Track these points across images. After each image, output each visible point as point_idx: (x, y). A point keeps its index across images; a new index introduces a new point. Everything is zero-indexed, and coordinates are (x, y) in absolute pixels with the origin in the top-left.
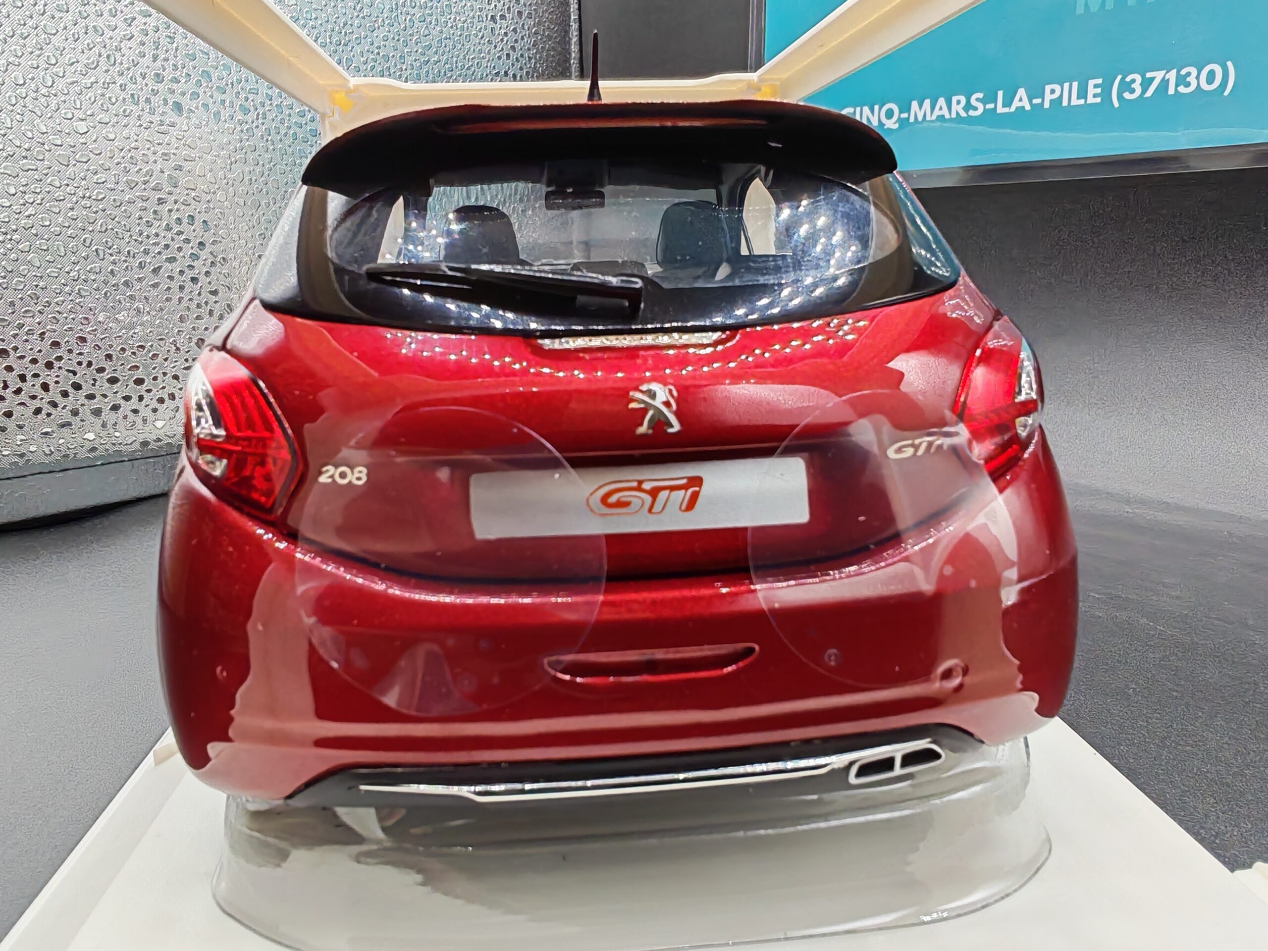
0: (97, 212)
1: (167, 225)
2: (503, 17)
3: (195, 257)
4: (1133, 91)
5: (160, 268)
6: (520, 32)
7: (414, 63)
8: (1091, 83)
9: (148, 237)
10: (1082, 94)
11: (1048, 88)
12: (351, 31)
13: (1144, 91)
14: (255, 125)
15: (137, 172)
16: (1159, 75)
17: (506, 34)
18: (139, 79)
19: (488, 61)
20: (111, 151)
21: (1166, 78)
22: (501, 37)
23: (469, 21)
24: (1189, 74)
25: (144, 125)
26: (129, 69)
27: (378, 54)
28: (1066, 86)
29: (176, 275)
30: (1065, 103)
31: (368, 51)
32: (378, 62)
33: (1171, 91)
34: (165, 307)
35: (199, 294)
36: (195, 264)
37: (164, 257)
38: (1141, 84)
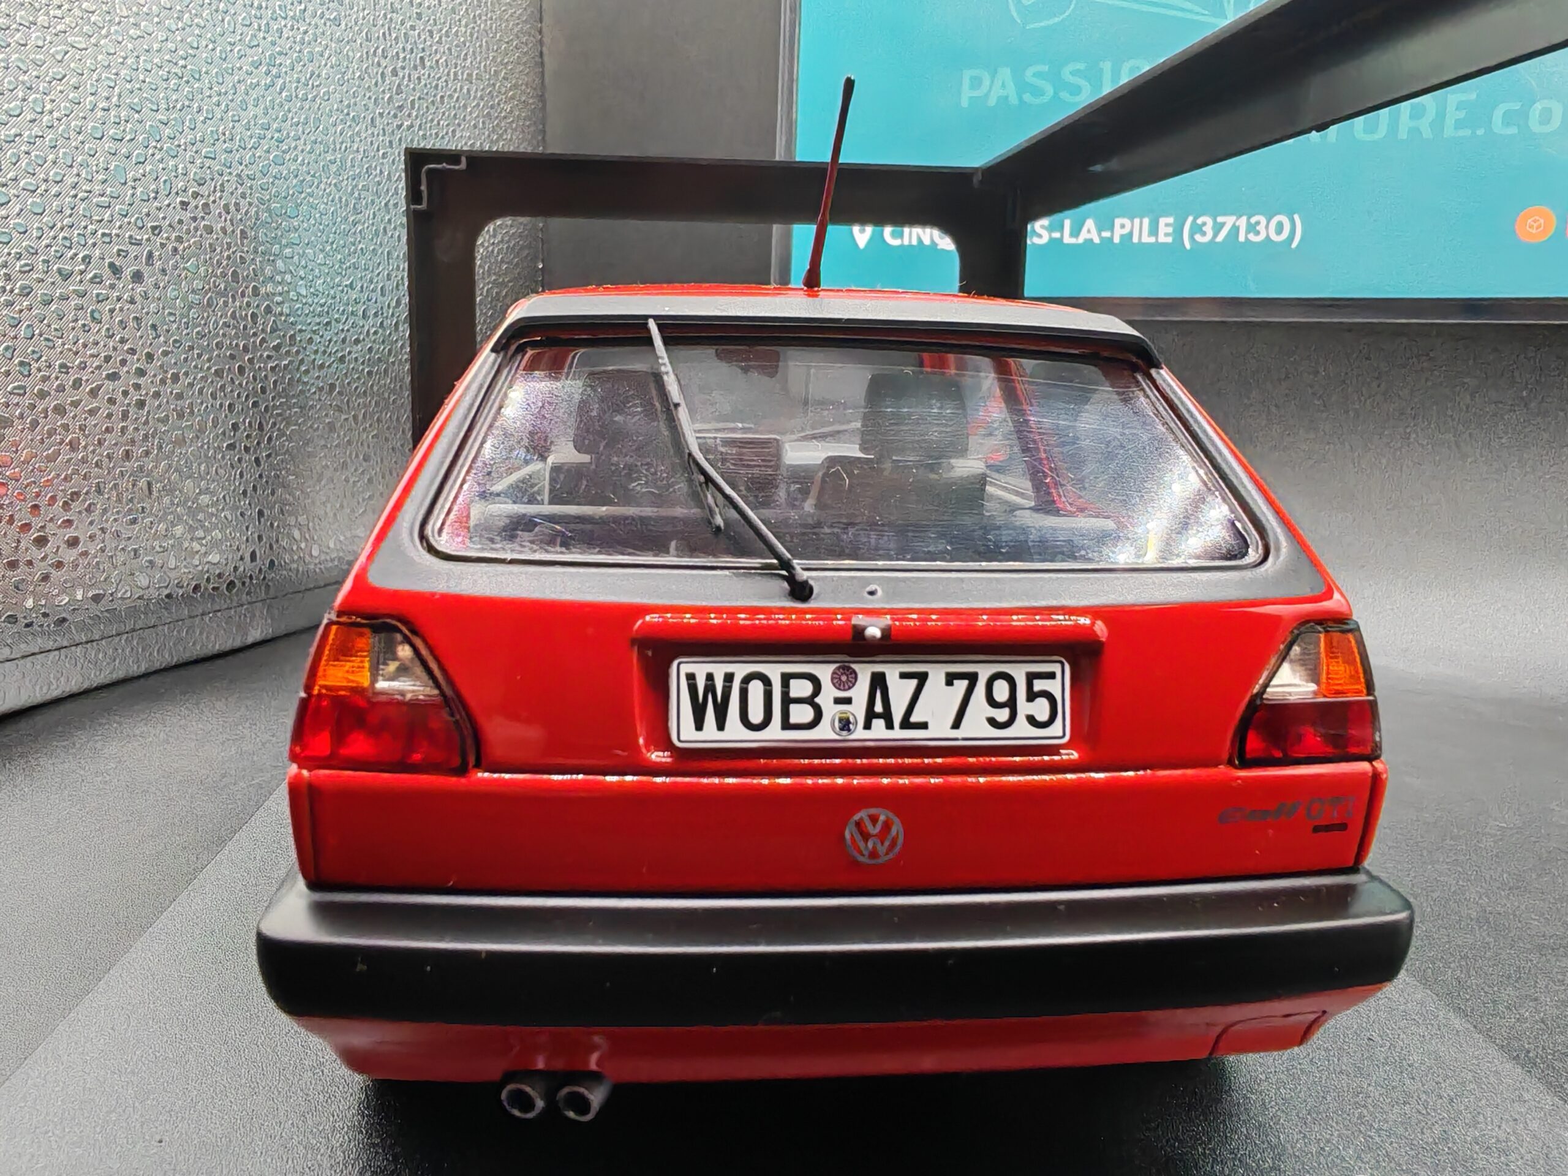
0: (21, 311)
1: (108, 329)
2: (479, 78)
3: (141, 373)
4: (1204, 234)
5: (99, 387)
6: (497, 96)
7: (386, 128)
8: (1163, 221)
9: (85, 346)
10: (1154, 231)
11: (1118, 222)
12: (318, 83)
13: (1215, 235)
14: (212, 198)
15: (72, 258)
16: (1229, 221)
17: (482, 98)
18: (73, 134)
19: (463, 130)
20: (38, 228)
21: (1237, 224)
22: (476, 102)
23: (443, 79)
24: (1258, 223)
25: (80, 195)
26: (59, 120)
27: (348, 114)
28: (1137, 221)
29: (119, 397)
30: (1135, 240)
31: (338, 110)
32: (348, 124)
33: (1242, 238)
34: (105, 440)
35: (146, 423)
36: (141, 381)
37: (104, 373)
38: (1213, 228)
